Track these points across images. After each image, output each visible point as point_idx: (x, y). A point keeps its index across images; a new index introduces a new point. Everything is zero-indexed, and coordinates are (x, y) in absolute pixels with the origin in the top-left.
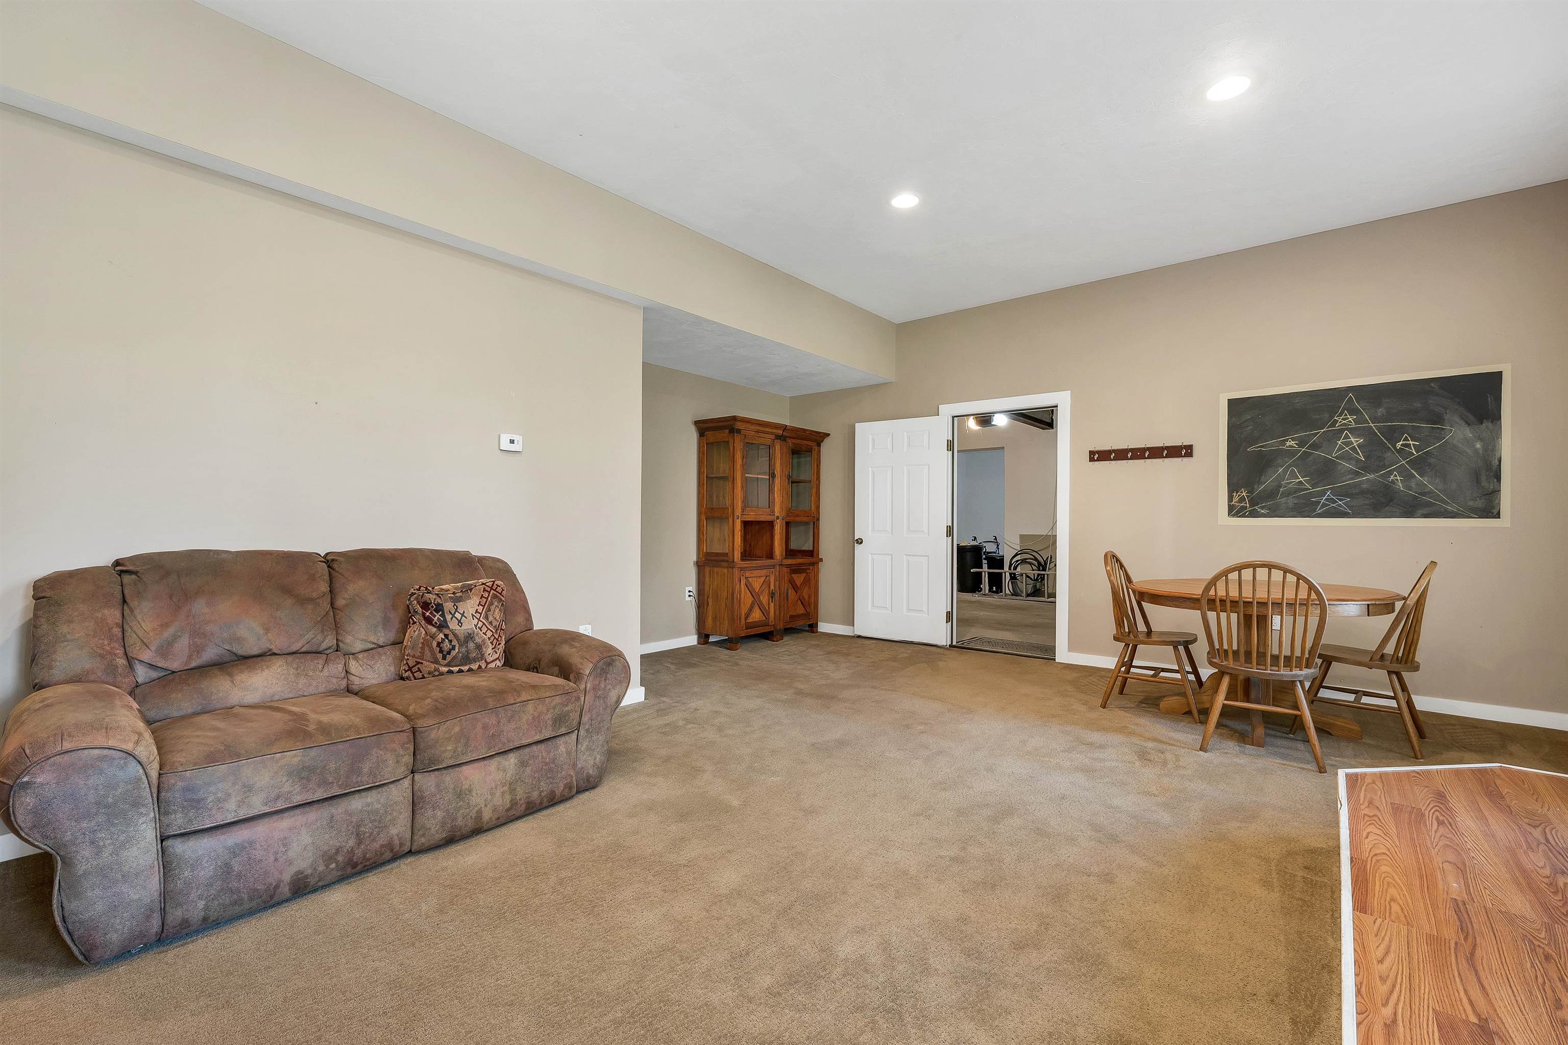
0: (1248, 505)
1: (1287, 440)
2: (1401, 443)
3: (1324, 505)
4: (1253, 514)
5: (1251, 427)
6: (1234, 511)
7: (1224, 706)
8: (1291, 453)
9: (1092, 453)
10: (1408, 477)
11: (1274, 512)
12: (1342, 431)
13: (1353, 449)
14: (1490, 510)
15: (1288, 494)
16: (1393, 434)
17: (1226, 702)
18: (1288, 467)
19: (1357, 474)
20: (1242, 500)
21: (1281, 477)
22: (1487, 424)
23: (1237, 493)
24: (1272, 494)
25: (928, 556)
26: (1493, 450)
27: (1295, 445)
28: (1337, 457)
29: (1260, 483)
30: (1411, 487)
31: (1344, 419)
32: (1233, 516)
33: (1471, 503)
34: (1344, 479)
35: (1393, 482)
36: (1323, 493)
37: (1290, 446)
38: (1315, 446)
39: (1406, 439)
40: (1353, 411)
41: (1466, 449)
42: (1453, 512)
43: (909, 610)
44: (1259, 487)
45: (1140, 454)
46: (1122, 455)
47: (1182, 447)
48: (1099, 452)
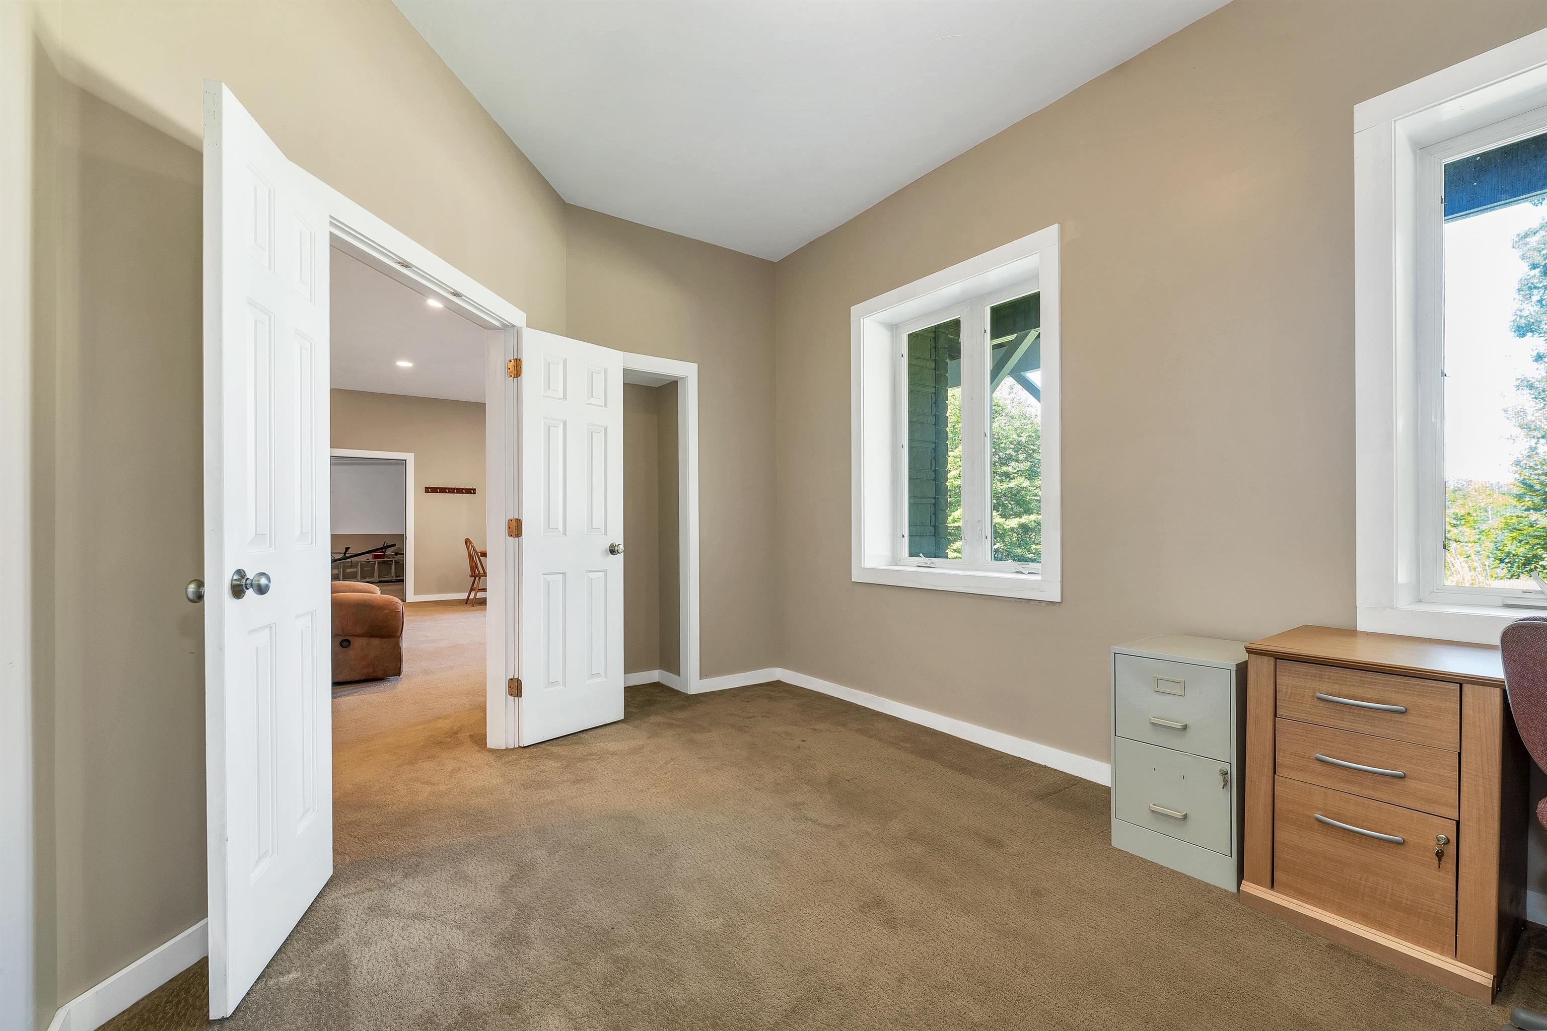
9: (426, 488)
45: (452, 491)
46: (443, 490)
47: (471, 489)
48: (431, 488)
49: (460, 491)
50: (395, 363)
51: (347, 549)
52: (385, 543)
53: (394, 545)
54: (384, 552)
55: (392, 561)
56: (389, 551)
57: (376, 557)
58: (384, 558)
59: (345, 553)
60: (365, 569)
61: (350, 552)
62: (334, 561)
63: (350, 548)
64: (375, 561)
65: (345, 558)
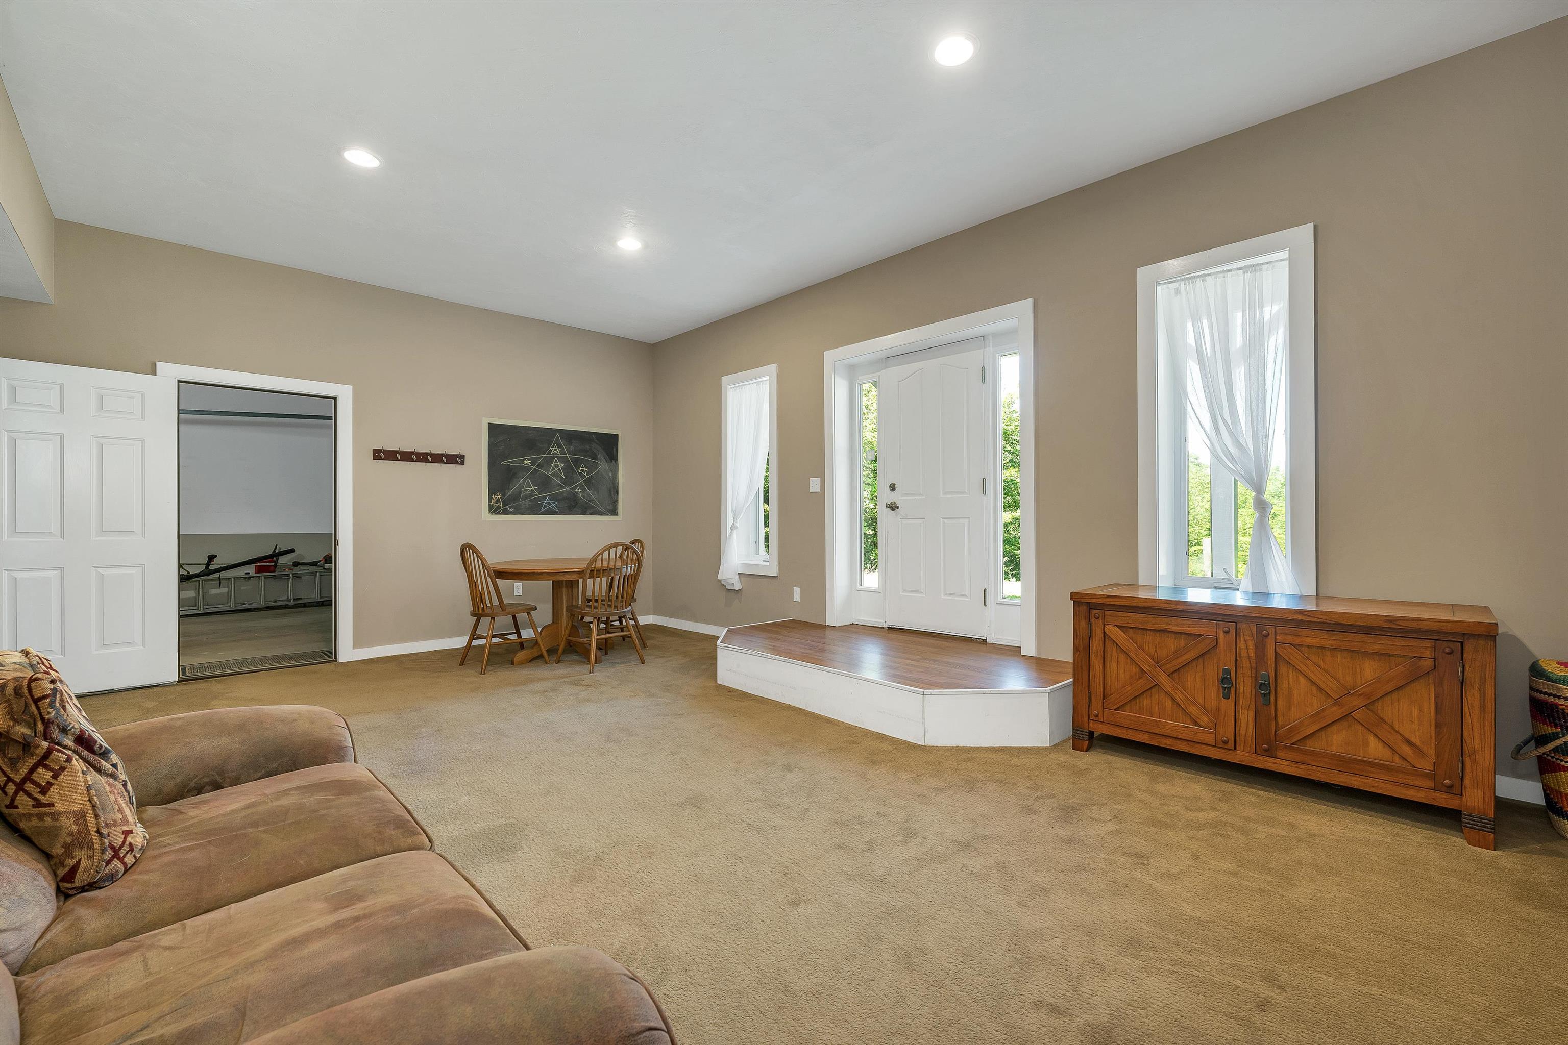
0: (502, 505)
1: (525, 460)
2: (580, 469)
3: (545, 506)
4: (506, 512)
5: (503, 447)
6: (493, 510)
7: (597, 639)
8: (527, 469)
9: (375, 451)
10: (584, 490)
11: (518, 511)
12: (554, 457)
13: (559, 470)
14: (614, 512)
15: (525, 498)
16: (577, 462)
17: (598, 637)
18: (525, 479)
19: (561, 487)
20: (498, 501)
21: (521, 486)
22: (613, 462)
23: (494, 496)
24: (515, 498)
25: (143, 566)
26: (616, 478)
27: (529, 464)
28: (551, 475)
29: (509, 489)
30: (585, 496)
31: (555, 450)
32: (492, 513)
33: (608, 507)
34: (555, 489)
35: (577, 493)
36: (544, 498)
37: (527, 464)
38: (539, 466)
39: (583, 467)
40: (559, 446)
41: (606, 476)
42: (601, 512)
43: (104, 645)
44: (508, 492)
45: (422, 457)
46: (407, 456)
47: (457, 456)
48: (385, 452)
49: (437, 458)
50: (339, 152)
51: (211, 558)
52: (276, 548)
53: (292, 551)
54: (276, 562)
55: (288, 575)
56: (283, 560)
57: (260, 570)
58: (274, 571)
59: (207, 565)
60: (242, 588)
61: (217, 564)
62: (184, 579)
63: (216, 556)
64: (259, 577)
65: (207, 572)
